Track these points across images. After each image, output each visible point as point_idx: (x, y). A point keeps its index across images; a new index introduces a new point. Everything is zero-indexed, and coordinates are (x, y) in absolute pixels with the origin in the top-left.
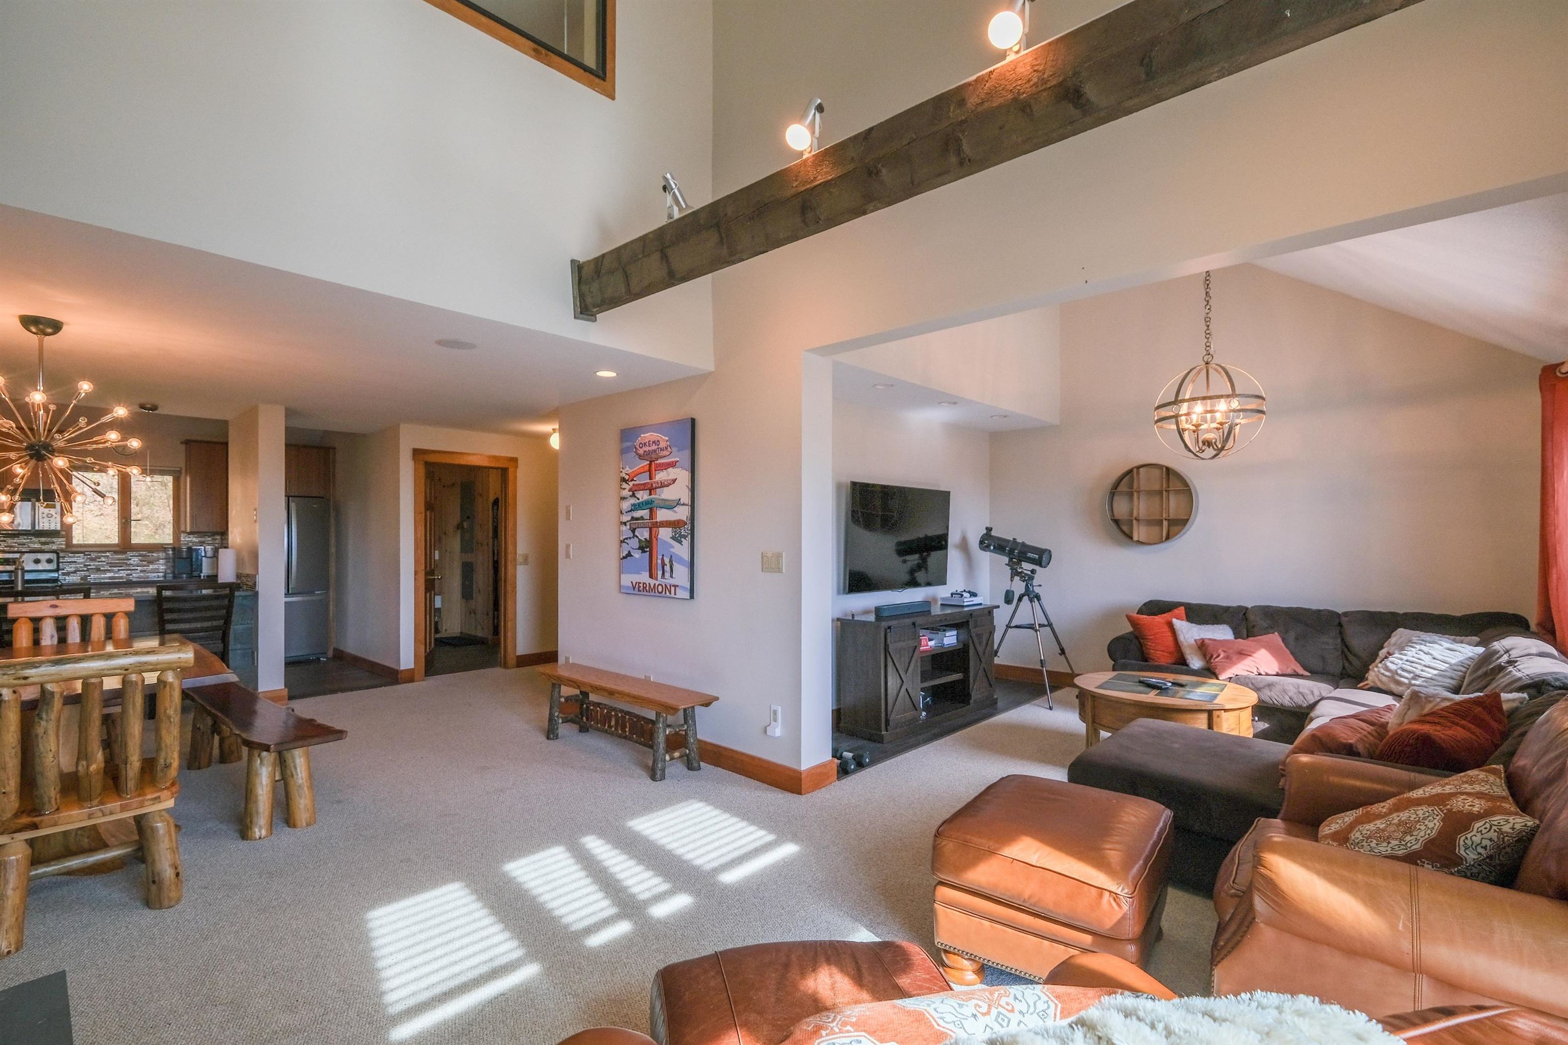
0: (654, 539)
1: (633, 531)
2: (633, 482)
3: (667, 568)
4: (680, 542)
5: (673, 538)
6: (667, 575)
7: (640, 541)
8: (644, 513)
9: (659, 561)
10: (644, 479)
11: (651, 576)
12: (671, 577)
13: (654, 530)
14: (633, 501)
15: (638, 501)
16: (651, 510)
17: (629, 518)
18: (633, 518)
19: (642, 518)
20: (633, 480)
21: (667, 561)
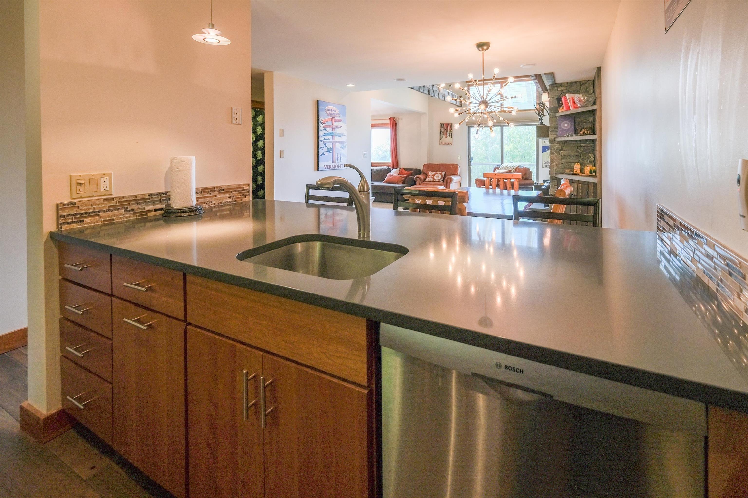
0: (334, 148)
1: (325, 144)
2: (325, 124)
3: (339, 159)
4: (344, 149)
5: (341, 147)
6: (339, 161)
7: (328, 148)
8: (330, 137)
9: (336, 156)
10: (329, 124)
11: (333, 162)
12: (341, 161)
13: (334, 144)
14: (325, 132)
15: (327, 132)
16: (333, 136)
17: (323, 139)
18: (325, 139)
19: (329, 139)
20: (324, 123)
21: (339, 156)
